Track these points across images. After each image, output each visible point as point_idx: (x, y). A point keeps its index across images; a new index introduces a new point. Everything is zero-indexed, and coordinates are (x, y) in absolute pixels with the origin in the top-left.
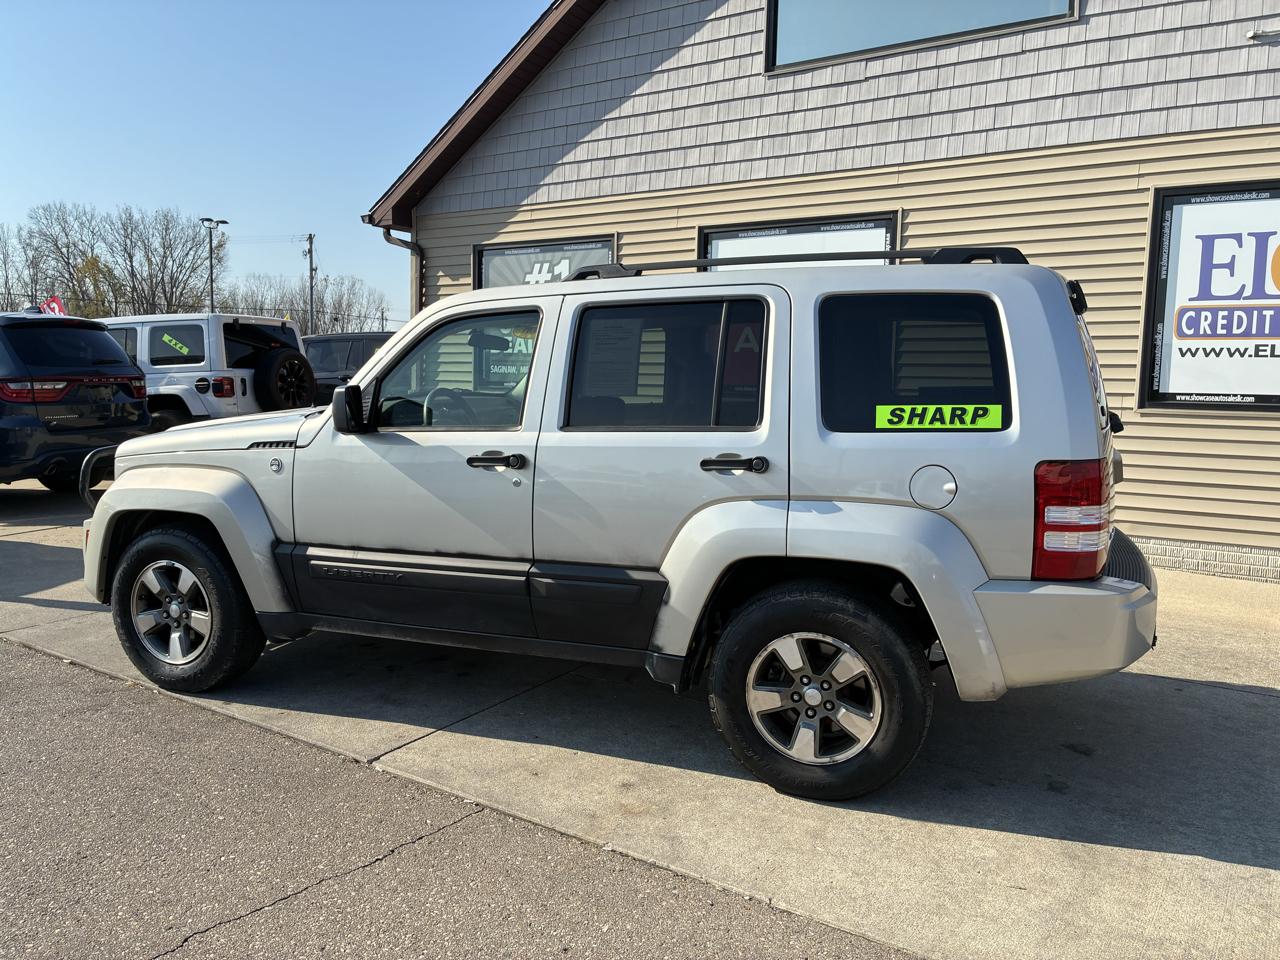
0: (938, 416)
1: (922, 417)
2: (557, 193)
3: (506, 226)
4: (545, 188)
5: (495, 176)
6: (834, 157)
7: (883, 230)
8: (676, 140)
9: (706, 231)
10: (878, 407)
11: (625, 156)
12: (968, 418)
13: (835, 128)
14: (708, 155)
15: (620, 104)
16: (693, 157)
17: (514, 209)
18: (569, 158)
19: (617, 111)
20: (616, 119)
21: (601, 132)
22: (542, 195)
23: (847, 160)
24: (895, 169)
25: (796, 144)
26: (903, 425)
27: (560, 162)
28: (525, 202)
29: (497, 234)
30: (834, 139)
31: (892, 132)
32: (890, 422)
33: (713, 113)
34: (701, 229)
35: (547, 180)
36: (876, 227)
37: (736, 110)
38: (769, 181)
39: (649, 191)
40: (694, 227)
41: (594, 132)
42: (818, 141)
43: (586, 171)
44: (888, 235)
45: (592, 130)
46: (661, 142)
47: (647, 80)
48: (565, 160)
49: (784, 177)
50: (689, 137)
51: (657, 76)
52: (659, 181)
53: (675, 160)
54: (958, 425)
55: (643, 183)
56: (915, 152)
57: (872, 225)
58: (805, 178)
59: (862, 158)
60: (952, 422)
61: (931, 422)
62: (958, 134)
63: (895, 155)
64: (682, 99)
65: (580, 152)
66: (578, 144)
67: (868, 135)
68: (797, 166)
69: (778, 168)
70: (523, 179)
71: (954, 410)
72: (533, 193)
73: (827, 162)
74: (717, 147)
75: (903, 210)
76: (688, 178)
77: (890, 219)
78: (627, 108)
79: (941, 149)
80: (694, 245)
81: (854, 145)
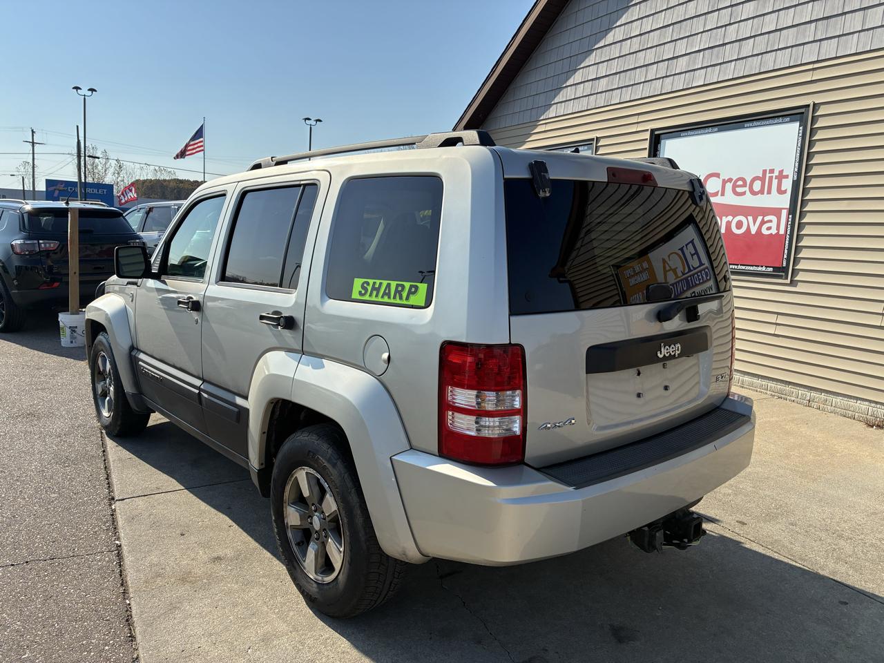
0: (387, 291)
1: (378, 290)
2: (561, 109)
3: (531, 136)
4: (555, 106)
5: (526, 99)
6: (759, 60)
7: (797, 124)
8: (641, 59)
9: (657, 133)
10: (355, 279)
11: (606, 76)
12: (405, 294)
13: (761, 34)
14: (662, 69)
15: (606, 35)
16: (652, 72)
17: (535, 123)
18: (570, 82)
19: (603, 41)
20: (602, 47)
21: (591, 59)
22: (552, 112)
23: (770, 62)
24: (810, 67)
25: (730, 52)
26: (367, 298)
27: (565, 85)
28: (542, 118)
29: (524, 143)
30: (761, 44)
31: (810, 33)
32: (360, 293)
33: (669, 34)
34: (653, 131)
35: (556, 100)
36: (791, 121)
37: (686, 29)
38: (707, 87)
39: (620, 103)
40: (647, 130)
41: (587, 60)
42: (747, 48)
43: (580, 90)
44: (801, 128)
45: (586, 58)
46: (631, 62)
47: (625, 12)
48: (568, 84)
49: (718, 82)
50: (650, 56)
51: (632, 8)
52: (627, 95)
53: (639, 76)
54: (398, 301)
55: (616, 97)
56: (829, 49)
57: (788, 119)
58: (736, 81)
59: (783, 59)
60: (395, 298)
61: (382, 297)
62: (868, 30)
63: (810, 54)
64: (648, 25)
65: (577, 77)
66: (576, 70)
67: (789, 37)
68: (730, 71)
69: (714, 75)
70: (541, 100)
71: (398, 286)
72: (547, 110)
73: (753, 66)
74: (670, 61)
75: (814, 104)
76: (647, 90)
77: (803, 113)
78: (610, 38)
79: (852, 44)
80: (646, 145)
81: (776, 48)
